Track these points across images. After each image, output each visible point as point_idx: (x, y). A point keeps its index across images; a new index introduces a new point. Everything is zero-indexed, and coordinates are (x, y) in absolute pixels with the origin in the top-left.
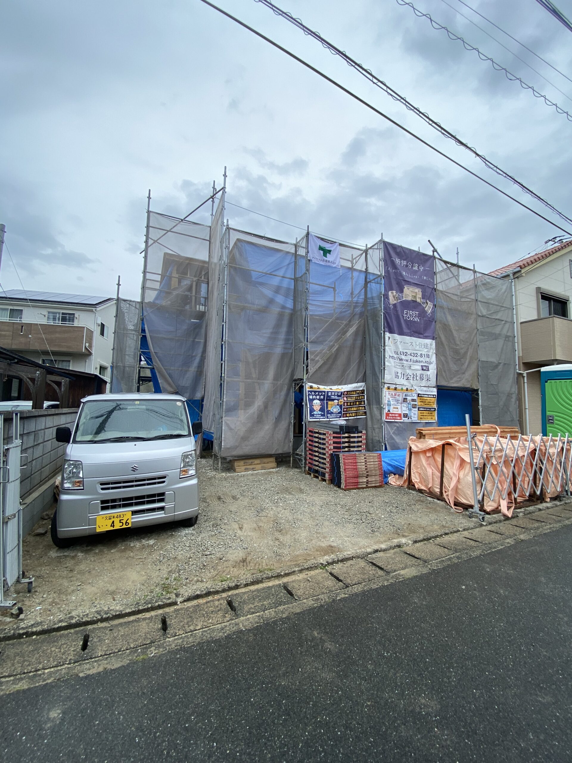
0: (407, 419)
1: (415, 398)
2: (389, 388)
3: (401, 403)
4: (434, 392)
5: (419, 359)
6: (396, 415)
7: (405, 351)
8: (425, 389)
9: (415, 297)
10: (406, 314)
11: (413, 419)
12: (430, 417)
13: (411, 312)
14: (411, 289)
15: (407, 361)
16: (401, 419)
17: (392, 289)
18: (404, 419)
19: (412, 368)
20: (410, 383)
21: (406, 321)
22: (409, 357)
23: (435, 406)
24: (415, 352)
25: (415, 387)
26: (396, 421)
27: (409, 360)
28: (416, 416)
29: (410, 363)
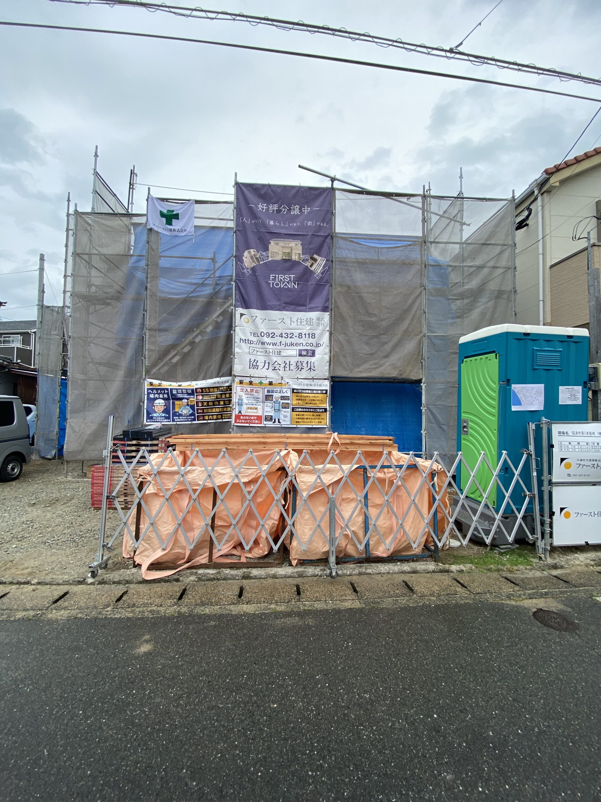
0: (271, 423)
1: (289, 394)
2: (241, 382)
3: (263, 402)
4: (326, 385)
5: (295, 340)
6: (252, 418)
7: (270, 331)
8: (306, 382)
9: (289, 254)
10: (274, 279)
11: (282, 423)
12: (317, 421)
13: (281, 277)
14: (281, 244)
15: (275, 344)
16: (261, 423)
17: (248, 248)
18: (265, 423)
19: (282, 354)
20: (278, 374)
21: (273, 289)
22: (277, 340)
23: (327, 406)
24: (289, 332)
25: (287, 380)
26: (251, 425)
27: (278, 344)
28: (288, 419)
29: (279, 347)
